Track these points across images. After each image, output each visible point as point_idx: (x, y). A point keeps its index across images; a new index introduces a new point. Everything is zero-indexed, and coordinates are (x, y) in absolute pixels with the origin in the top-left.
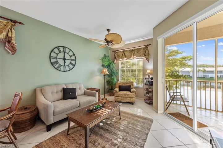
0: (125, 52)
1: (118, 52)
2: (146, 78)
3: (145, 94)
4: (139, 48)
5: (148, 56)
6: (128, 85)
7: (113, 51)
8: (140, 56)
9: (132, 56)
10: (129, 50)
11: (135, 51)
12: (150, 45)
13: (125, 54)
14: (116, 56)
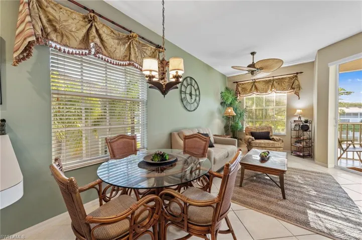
0: (256, 84)
1: (242, 84)
2: (295, 121)
3: (293, 144)
4: (282, 78)
5: (298, 89)
6: (264, 131)
7: (234, 83)
8: (284, 89)
9: (268, 88)
10: (263, 81)
11: (274, 82)
12: (302, 73)
13: (255, 86)
14: (240, 89)
